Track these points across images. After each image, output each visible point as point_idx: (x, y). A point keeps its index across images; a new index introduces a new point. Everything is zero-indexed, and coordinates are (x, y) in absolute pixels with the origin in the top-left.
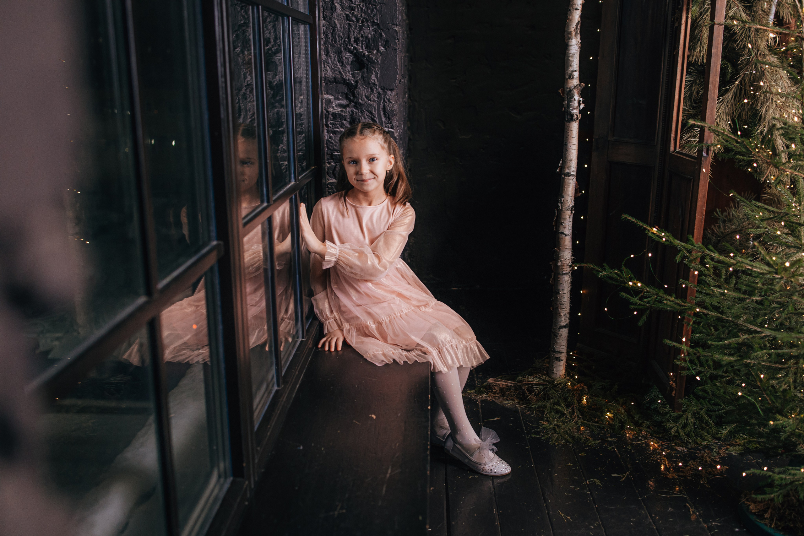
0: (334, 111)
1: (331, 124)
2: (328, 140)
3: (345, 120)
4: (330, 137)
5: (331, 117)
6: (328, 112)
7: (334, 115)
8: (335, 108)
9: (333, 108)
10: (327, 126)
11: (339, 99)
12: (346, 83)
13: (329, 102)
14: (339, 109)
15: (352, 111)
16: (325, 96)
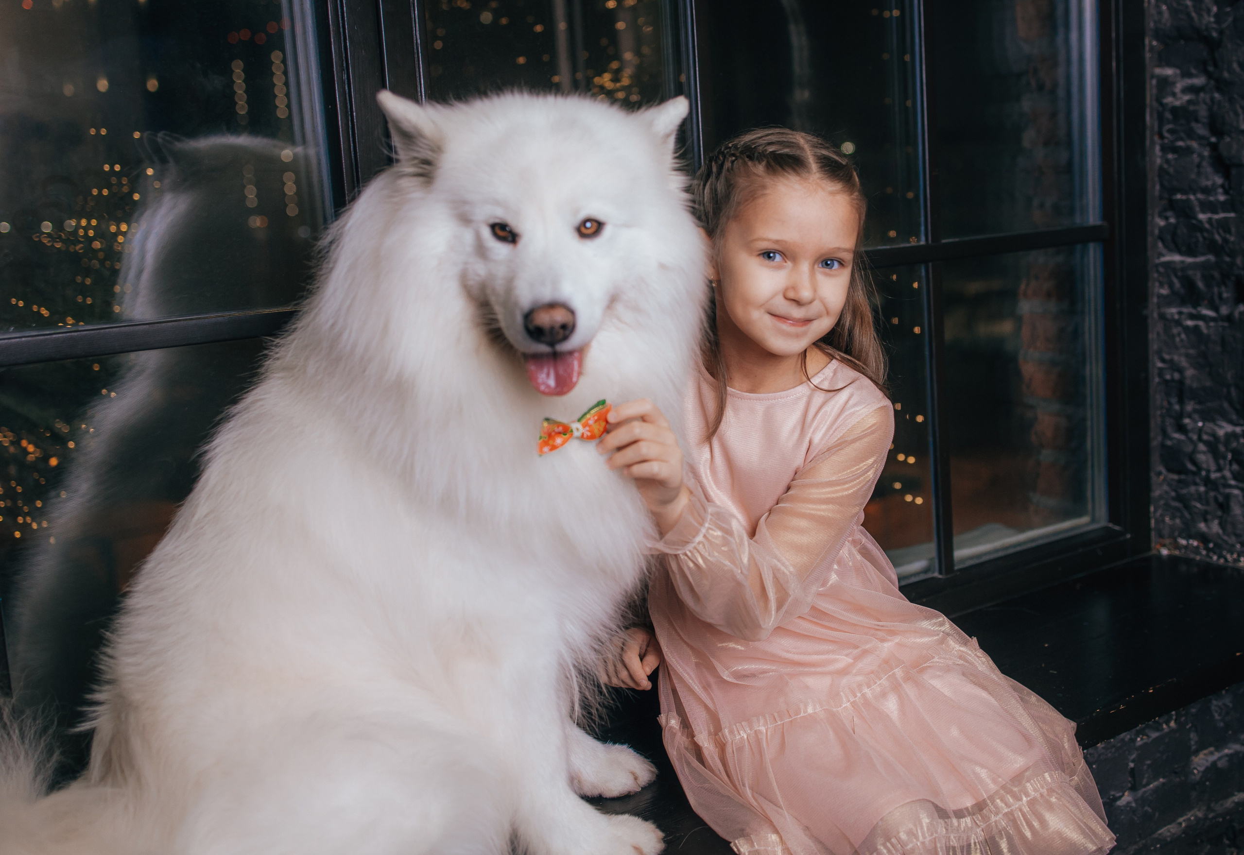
0: (1177, 103)
1: (1171, 131)
2: (1161, 168)
3: (1197, 121)
4: (1167, 161)
5: (1168, 115)
6: (1162, 104)
7: (1174, 110)
8: (1179, 95)
9: (1174, 95)
10: (1162, 137)
11: (1189, 75)
12: (1201, 37)
13: (1164, 84)
14: (1186, 98)
15: (1212, 99)
16: (1158, 71)
